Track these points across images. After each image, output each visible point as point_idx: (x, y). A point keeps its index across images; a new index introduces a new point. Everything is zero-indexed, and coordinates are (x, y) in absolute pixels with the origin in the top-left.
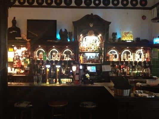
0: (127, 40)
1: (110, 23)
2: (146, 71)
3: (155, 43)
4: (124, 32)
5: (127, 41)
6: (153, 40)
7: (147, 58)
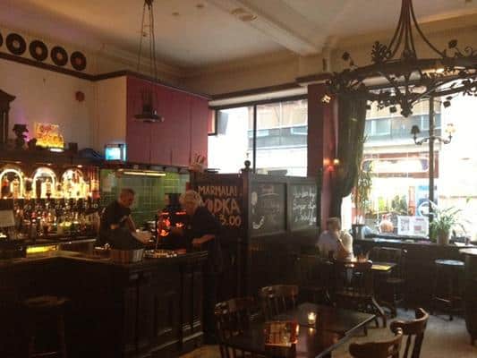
0: (50, 145)
1: (13, 98)
2: (90, 220)
3: (107, 158)
4: (40, 124)
5: (52, 150)
6: (105, 152)
7: (95, 191)
